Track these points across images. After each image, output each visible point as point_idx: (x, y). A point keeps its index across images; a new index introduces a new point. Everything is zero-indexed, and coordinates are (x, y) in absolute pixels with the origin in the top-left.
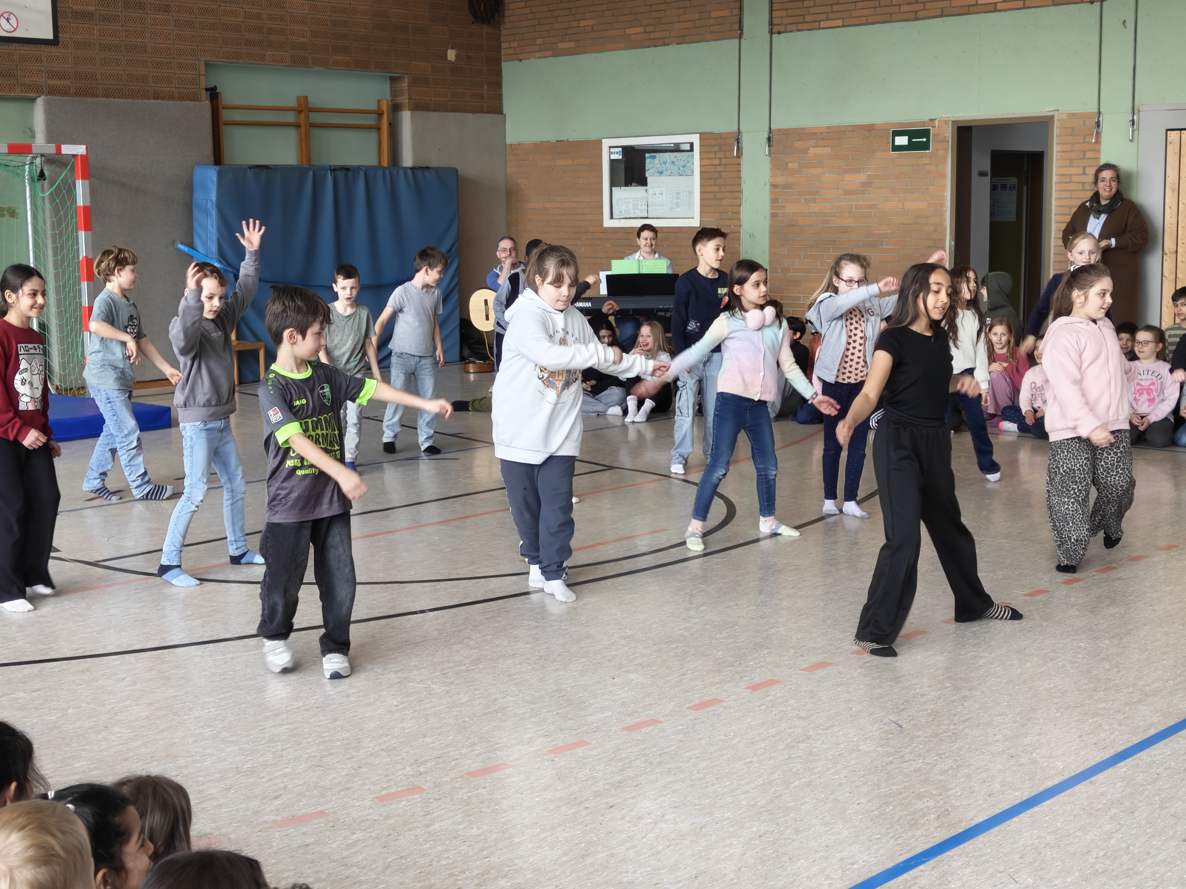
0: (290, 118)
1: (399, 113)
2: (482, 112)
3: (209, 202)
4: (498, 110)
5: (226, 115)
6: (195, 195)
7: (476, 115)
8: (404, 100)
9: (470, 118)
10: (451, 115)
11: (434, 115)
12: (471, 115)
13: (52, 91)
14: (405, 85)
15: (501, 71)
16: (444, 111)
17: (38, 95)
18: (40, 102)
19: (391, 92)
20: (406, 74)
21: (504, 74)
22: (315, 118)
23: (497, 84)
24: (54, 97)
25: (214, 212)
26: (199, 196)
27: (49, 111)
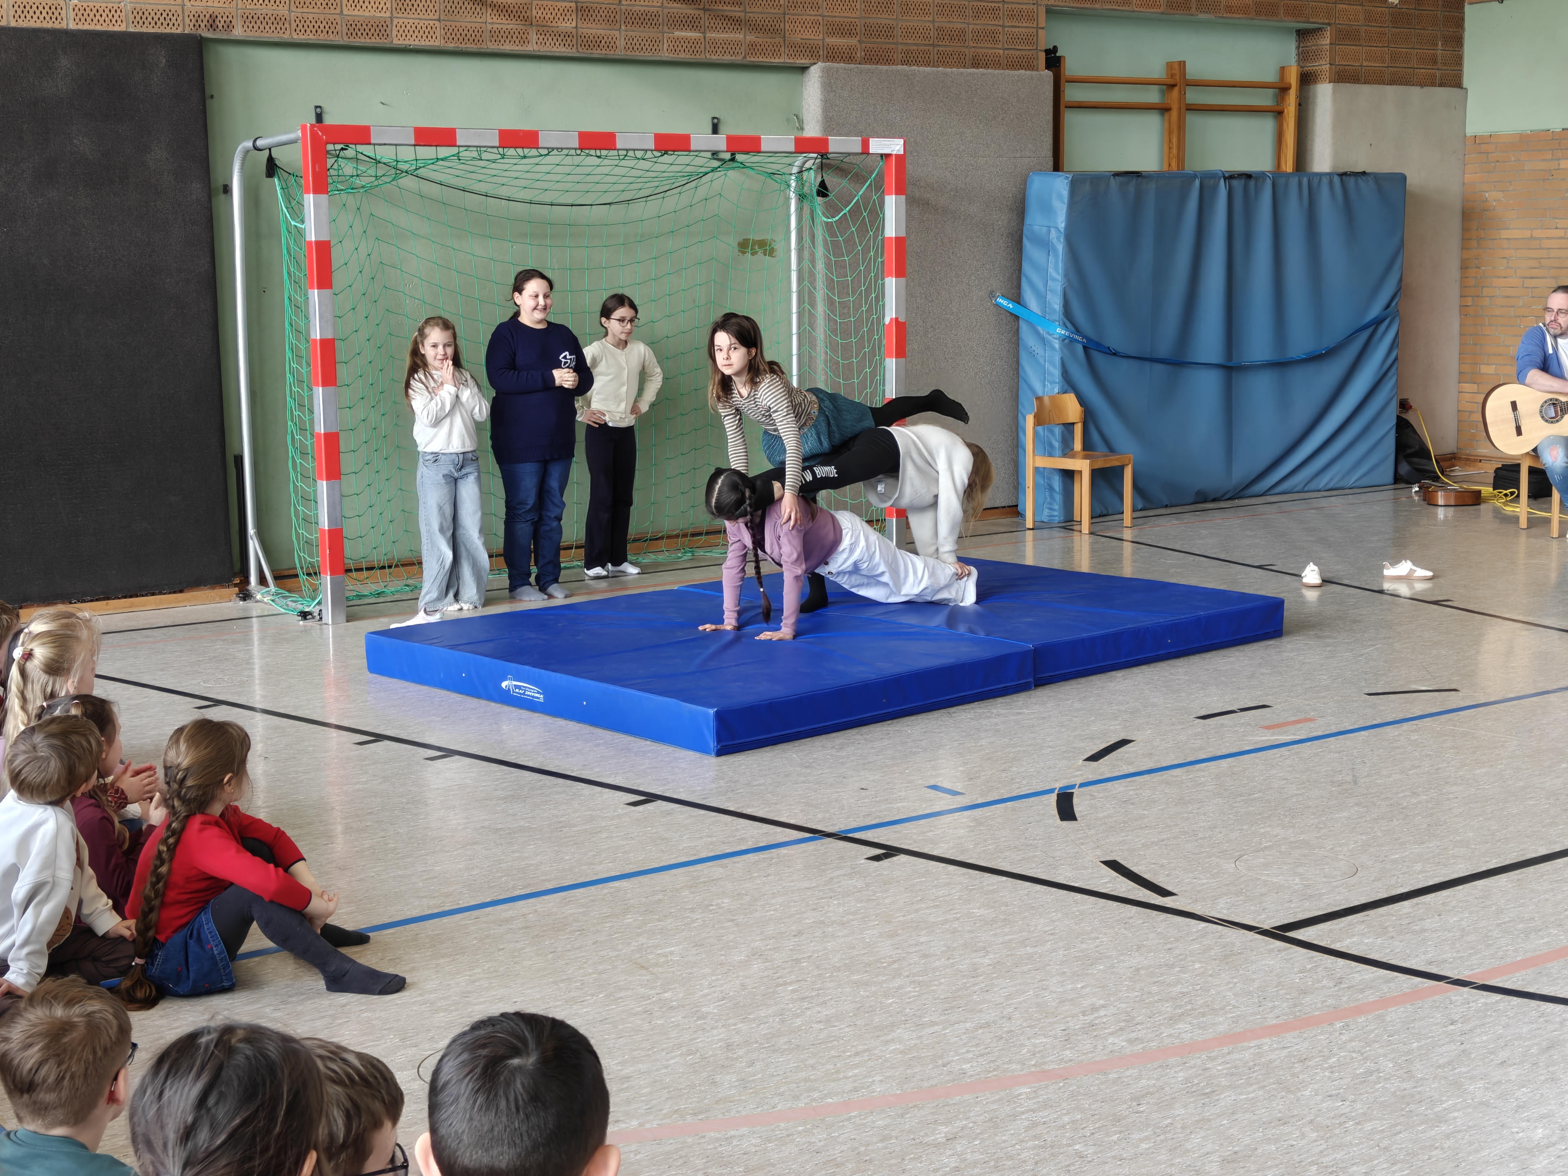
0: (1153, 96)
1: (1312, 87)
2: (1433, 84)
3: (1053, 231)
4: (1456, 82)
5: (1071, 93)
6: (1028, 221)
7: (1426, 89)
8: (1323, 66)
9: (1415, 92)
10: (1390, 90)
11: (1365, 89)
12: (1418, 88)
13: (832, 55)
14: (1325, 41)
15: (1463, 19)
16: (1379, 84)
17: (812, 61)
18: (815, 72)
19: (1298, 55)
20: (1329, 24)
21: (1467, 24)
22: (1194, 96)
23: (1457, 41)
24: (836, 65)
25: (1060, 247)
26: (1035, 221)
27: (828, 86)
